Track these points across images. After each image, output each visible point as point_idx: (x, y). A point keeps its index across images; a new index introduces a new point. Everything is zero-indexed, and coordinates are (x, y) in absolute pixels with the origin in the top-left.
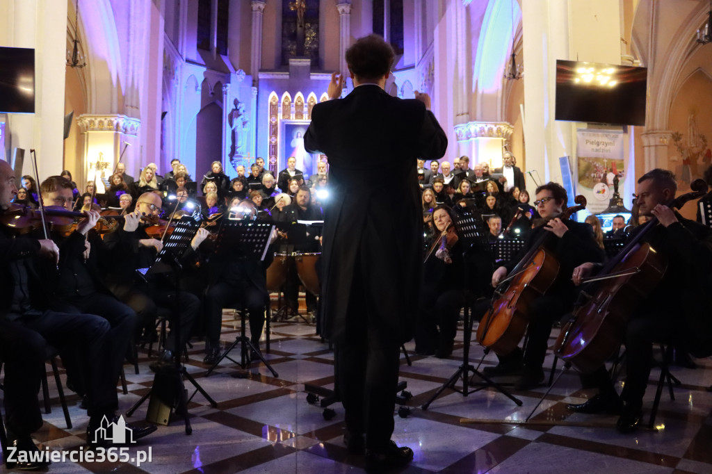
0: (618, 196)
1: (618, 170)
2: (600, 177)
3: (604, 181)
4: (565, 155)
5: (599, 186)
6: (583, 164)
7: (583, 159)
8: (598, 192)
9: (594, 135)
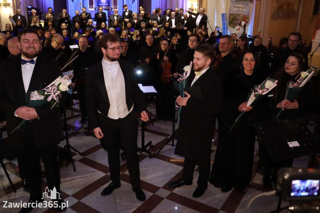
0: (245, 33)
1: (247, 20)
2: (238, 23)
4: (224, 12)
5: (238, 27)
7: (232, 15)
8: (237, 30)
9: (238, 4)
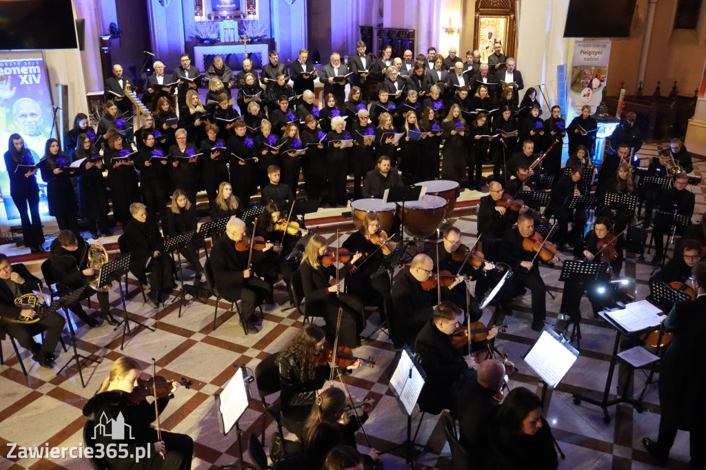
1: (602, 76)
2: (587, 83)
3: (590, 86)
4: (562, 63)
5: (586, 91)
6: (577, 72)
7: (576, 67)
8: (585, 96)
9: (587, 46)
